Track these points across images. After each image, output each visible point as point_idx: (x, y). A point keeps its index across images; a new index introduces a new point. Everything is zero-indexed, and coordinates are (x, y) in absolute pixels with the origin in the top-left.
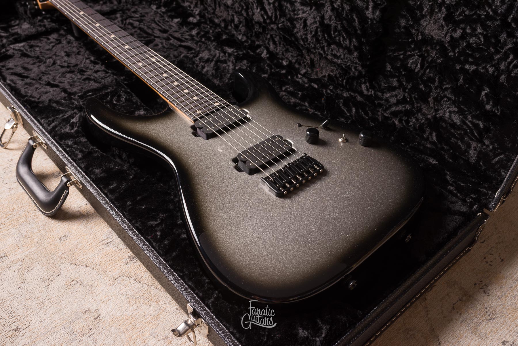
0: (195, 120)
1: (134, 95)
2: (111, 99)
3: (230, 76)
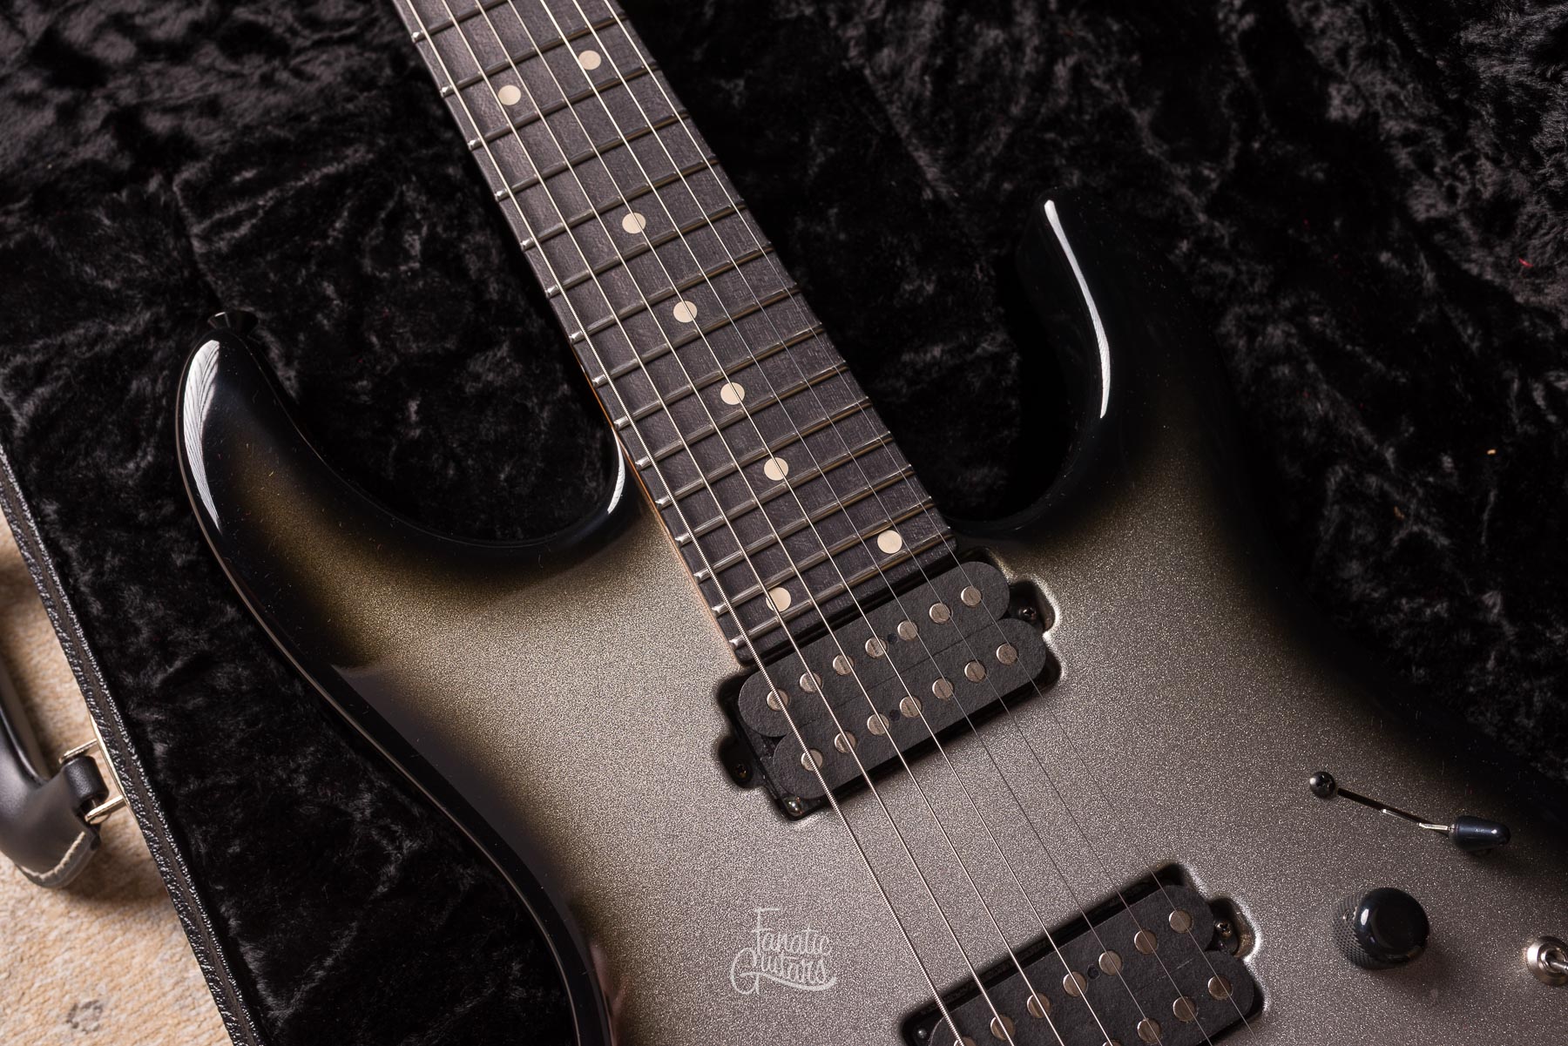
0: (747, 664)
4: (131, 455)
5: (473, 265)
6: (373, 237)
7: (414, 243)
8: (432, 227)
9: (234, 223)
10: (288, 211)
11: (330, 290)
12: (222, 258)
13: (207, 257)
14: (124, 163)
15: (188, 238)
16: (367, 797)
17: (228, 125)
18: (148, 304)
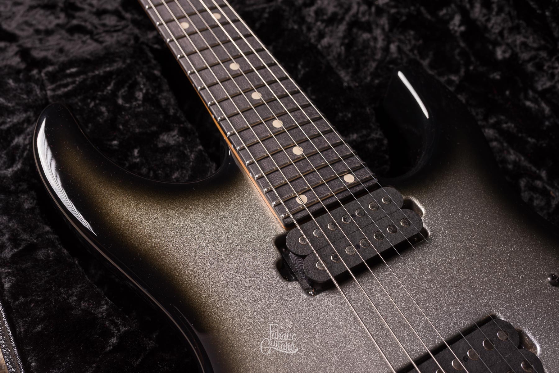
0: (289, 226)
1: (166, 87)
2: (114, 94)
3: (377, 68)
7: (140, 95)
11: (103, 109)
15: (46, 91)
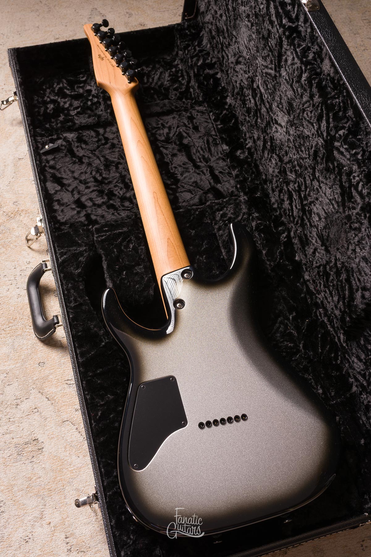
4: (77, 270)
5: (140, 251)
6: (125, 243)
8: (135, 244)
9: (102, 236)
10: (111, 236)
12: (99, 241)
13: (96, 241)
14: (86, 223)
16: (102, 331)
17: (105, 220)
18: (85, 246)
